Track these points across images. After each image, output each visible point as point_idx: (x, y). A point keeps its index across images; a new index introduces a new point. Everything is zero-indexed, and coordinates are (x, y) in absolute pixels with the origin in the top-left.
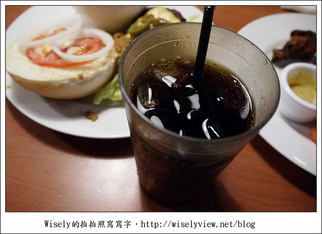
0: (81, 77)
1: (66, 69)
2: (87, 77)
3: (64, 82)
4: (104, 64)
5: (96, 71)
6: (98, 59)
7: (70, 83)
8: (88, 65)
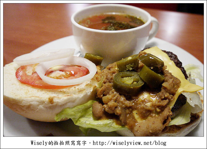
0: (51, 101)
1: (42, 90)
2: (58, 102)
3: (32, 103)
4: (80, 91)
5: (69, 97)
6: (78, 85)
7: (38, 105)
8: (64, 90)
